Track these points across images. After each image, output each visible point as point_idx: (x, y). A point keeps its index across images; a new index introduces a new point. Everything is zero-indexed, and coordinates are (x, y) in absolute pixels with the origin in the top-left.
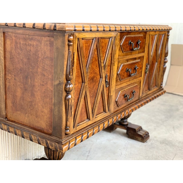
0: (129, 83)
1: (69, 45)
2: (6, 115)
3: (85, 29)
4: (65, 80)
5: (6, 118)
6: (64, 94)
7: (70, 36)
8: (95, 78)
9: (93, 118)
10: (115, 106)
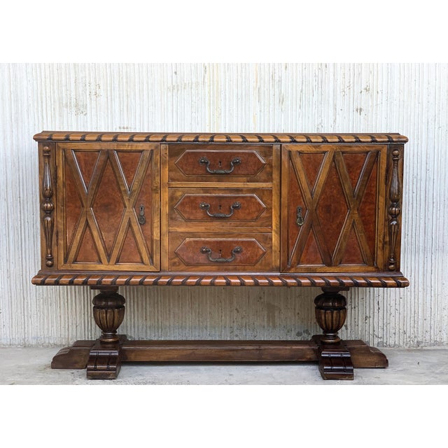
0: (218, 230)
4: (42, 196)
6: (42, 213)
8: (113, 207)
9: (109, 262)
10: (173, 260)
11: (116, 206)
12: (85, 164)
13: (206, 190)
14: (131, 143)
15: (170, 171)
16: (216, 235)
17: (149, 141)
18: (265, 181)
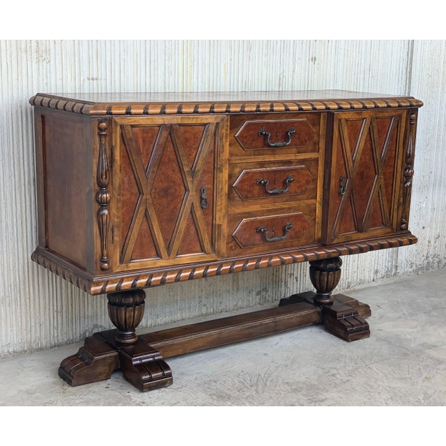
0: (271, 207)
1: (100, 136)
3: (133, 111)
4: (96, 185)
5: (47, 247)
6: (96, 206)
8: (173, 191)
9: (169, 255)
10: (230, 245)
11: (176, 190)
12: (144, 142)
13: (262, 164)
14: (196, 116)
15: (230, 145)
16: (270, 212)
17: (213, 112)
18: (313, 151)
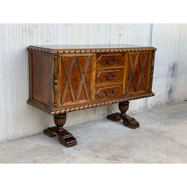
2: (33, 97)
7: (55, 56)
